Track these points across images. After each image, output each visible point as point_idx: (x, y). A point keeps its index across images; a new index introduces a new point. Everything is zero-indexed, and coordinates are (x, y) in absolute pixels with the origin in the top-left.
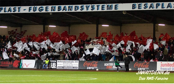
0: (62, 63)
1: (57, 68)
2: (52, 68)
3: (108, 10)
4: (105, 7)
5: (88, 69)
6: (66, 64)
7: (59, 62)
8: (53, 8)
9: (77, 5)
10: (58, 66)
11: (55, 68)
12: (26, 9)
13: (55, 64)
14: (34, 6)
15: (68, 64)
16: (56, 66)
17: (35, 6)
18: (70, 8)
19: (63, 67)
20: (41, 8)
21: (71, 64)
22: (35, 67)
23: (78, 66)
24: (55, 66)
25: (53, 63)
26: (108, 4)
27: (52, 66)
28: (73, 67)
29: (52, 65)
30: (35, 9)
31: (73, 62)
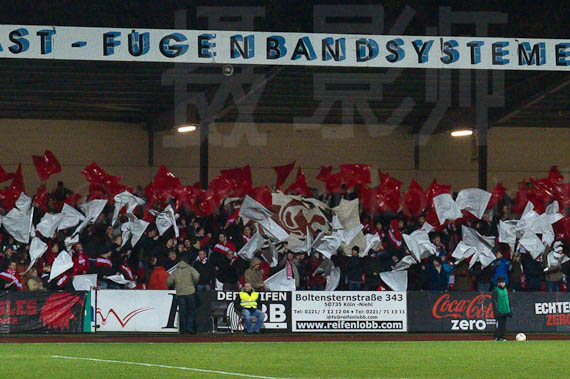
0: (319, 305)
1: (294, 329)
2: (268, 326)
3: (525, 67)
4: (507, 52)
5: (454, 328)
6: (343, 308)
7: (306, 298)
8: (241, 44)
9: (367, 37)
10: (295, 318)
11: (284, 326)
12: (85, 43)
13: (282, 308)
14: (129, 31)
15: (350, 308)
16: (288, 320)
17: (141, 31)
18: (333, 48)
19: (325, 323)
20: (172, 42)
21: (365, 308)
22: (170, 325)
23: (404, 318)
24: (283, 317)
25: (273, 307)
26: (521, 41)
27: (268, 321)
28: (380, 323)
29: (268, 312)
30: (137, 43)
31: (379, 298)
